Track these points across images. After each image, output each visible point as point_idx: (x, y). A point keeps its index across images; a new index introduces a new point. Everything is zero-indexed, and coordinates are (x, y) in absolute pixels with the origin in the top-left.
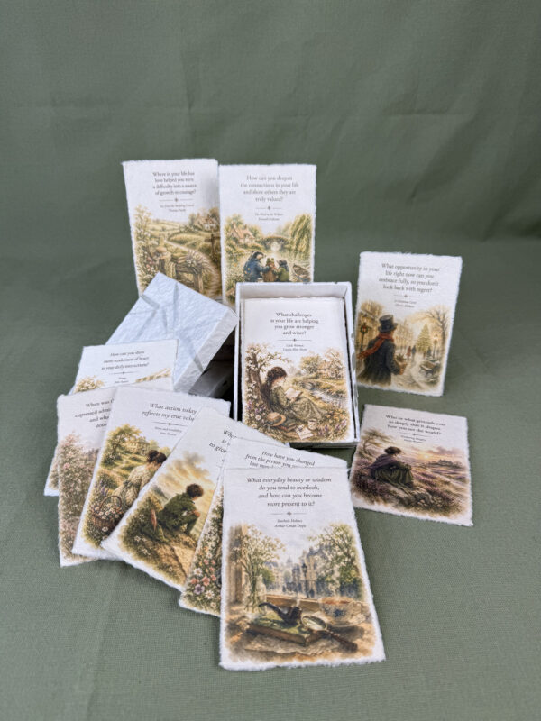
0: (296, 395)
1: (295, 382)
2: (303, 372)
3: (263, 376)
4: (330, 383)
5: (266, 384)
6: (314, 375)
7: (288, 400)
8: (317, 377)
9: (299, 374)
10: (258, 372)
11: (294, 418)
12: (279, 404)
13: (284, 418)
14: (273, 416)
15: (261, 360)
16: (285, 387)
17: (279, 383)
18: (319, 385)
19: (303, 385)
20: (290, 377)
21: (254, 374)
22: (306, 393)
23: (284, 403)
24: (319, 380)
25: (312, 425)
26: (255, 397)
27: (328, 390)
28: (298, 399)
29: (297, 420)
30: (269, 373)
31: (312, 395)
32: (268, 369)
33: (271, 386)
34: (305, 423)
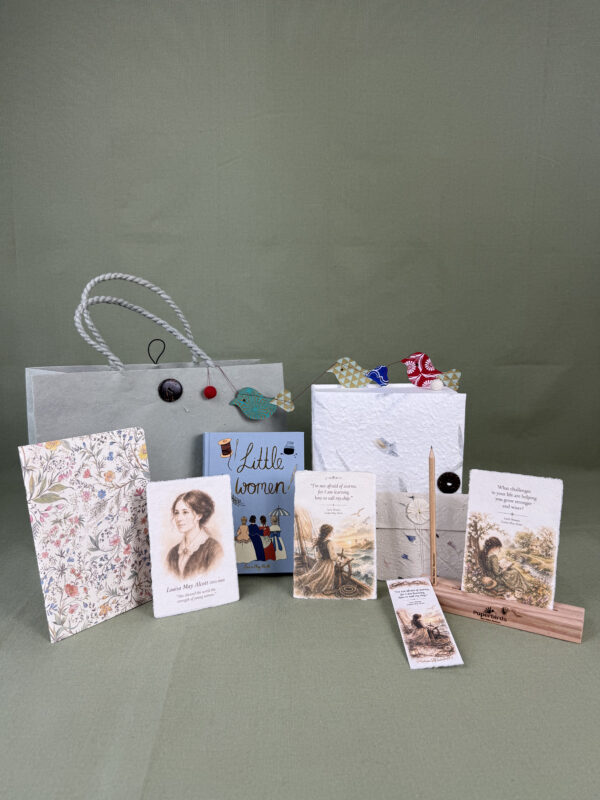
0: (508, 565)
1: (509, 554)
2: (517, 545)
3: (482, 543)
4: (539, 560)
5: (483, 552)
6: (525, 550)
7: (500, 568)
8: (528, 552)
9: (513, 547)
10: (478, 539)
11: (503, 584)
12: (492, 570)
13: (495, 583)
14: (487, 580)
15: (481, 529)
16: (499, 556)
17: (495, 552)
18: (529, 559)
19: (515, 558)
20: (504, 549)
21: (474, 540)
22: (517, 565)
23: (497, 571)
24: (530, 556)
25: (518, 594)
26: (473, 561)
27: (536, 566)
28: (509, 569)
29: (507, 588)
30: (487, 541)
31: (522, 568)
32: (487, 537)
33: (487, 553)
34: (513, 591)
